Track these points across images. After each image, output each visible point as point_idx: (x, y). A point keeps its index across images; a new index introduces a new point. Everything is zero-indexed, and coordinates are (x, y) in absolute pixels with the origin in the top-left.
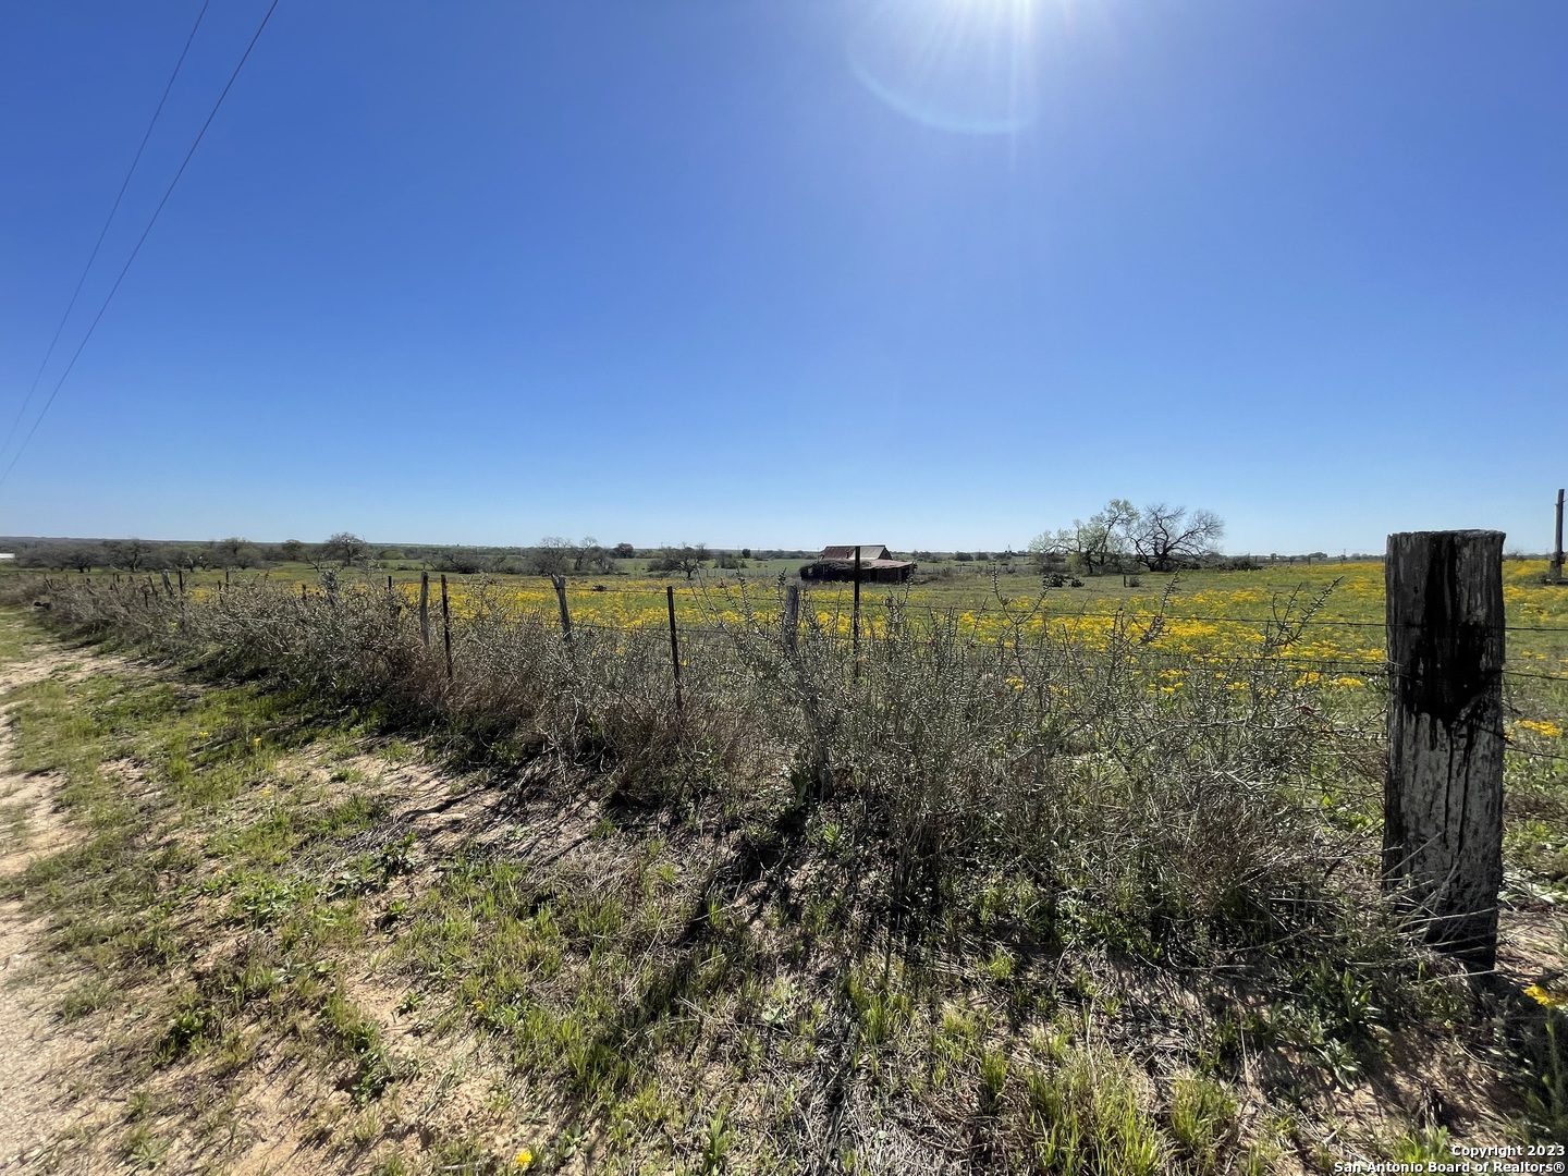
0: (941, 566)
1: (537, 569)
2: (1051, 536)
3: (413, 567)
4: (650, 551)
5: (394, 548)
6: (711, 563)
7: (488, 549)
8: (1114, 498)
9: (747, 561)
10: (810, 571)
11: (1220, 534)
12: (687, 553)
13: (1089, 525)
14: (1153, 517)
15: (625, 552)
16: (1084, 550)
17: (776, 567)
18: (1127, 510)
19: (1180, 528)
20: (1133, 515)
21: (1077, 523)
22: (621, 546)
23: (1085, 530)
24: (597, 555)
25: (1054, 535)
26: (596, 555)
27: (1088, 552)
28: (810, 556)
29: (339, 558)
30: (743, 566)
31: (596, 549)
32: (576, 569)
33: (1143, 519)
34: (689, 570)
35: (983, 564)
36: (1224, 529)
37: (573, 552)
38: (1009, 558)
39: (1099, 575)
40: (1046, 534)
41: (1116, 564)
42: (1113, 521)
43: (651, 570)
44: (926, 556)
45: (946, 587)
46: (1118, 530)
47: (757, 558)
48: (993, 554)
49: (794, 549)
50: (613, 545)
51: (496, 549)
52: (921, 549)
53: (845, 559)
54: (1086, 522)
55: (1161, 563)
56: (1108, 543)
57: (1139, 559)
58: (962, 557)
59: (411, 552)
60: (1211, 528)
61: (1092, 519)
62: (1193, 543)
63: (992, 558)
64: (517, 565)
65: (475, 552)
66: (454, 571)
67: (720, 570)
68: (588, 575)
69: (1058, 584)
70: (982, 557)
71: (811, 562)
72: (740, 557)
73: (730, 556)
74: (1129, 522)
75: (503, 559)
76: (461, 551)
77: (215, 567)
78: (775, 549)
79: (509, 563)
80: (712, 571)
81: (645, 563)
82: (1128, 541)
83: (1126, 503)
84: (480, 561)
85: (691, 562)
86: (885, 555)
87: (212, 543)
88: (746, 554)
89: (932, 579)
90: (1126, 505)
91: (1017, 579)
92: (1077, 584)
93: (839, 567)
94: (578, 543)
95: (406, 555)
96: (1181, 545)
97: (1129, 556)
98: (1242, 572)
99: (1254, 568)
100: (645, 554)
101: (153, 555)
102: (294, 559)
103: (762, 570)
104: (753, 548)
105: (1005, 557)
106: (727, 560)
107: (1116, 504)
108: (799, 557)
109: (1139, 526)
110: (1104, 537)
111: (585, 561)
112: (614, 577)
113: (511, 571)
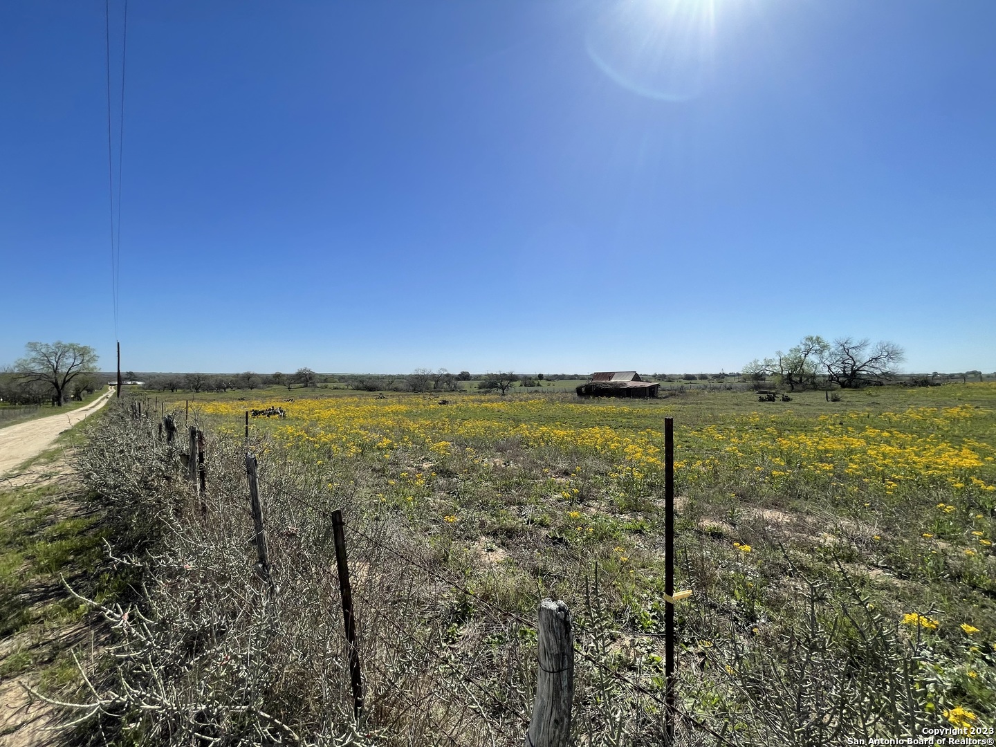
0: (676, 384)
1: (411, 388)
2: (759, 363)
3: (341, 387)
4: (480, 376)
5: (333, 376)
6: (517, 384)
7: (386, 376)
8: (807, 335)
9: (541, 382)
10: (583, 389)
11: (900, 359)
12: (504, 377)
13: (789, 355)
14: (841, 348)
15: (465, 377)
16: (785, 373)
17: (559, 385)
18: (819, 343)
19: (865, 355)
20: (825, 347)
21: (779, 353)
22: (463, 373)
23: (786, 359)
24: (449, 378)
25: (761, 362)
26: (446, 379)
27: (790, 375)
28: (583, 378)
29: (302, 382)
30: (539, 385)
31: (448, 375)
32: (435, 388)
33: (832, 349)
34: (503, 388)
35: (705, 382)
36: (904, 356)
37: (433, 377)
38: (723, 378)
39: (799, 391)
40: (755, 362)
41: (813, 383)
42: (807, 352)
43: (480, 388)
44: (663, 377)
45: (683, 401)
46: (812, 358)
47: (548, 380)
48: (711, 375)
49: (572, 373)
50: (457, 372)
51: (390, 376)
52: (659, 372)
53: (608, 381)
54: (786, 353)
55: (850, 382)
56: (805, 367)
57: (832, 378)
58: (689, 378)
59: (342, 378)
60: (892, 355)
61: (791, 351)
62: (877, 366)
63: (710, 378)
64: (401, 386)
65: (378, 378)
66: (363, 390)
67: (523, 387)
68: (441, 391)
69: (771, 399)
70: (703, 377)
71: (584, 383)
72: (536, 379)
73: (530, 379)
74: (821, 352)
75: (393, 382)
76: (370, 377)
77: (238, 388)
78: (559, 373)
79: (396, 384)
80: (518, 389)
81: (476, 384)
82: (820, 365)
83: (818, 338)
84: (378, 383)
85: (505, 383)
86: (637, 378)
87: (238, 374)
88: (541, 377)
89: (672, 395)
90: (818, 341)
91: (736, 395)
92: (786, 399)
93: (603, 387)
94: (436, 372)
95: (339, 380)
96: (866, 368)
97: (824, 376)
98: (923, 388)
99: (933, 385)
100: (477, 378)
101: (206, 381)
102: (278, 383)
103: (551, 388)
104: (545, 373)
105: (720, 377)
106: (528, 381)
107: (810, 339)
108: (575, 379)
109: (830, 355)
110: (801, 363)
111: (439, 383)
112: (457, 393)
113: (396, 390)
